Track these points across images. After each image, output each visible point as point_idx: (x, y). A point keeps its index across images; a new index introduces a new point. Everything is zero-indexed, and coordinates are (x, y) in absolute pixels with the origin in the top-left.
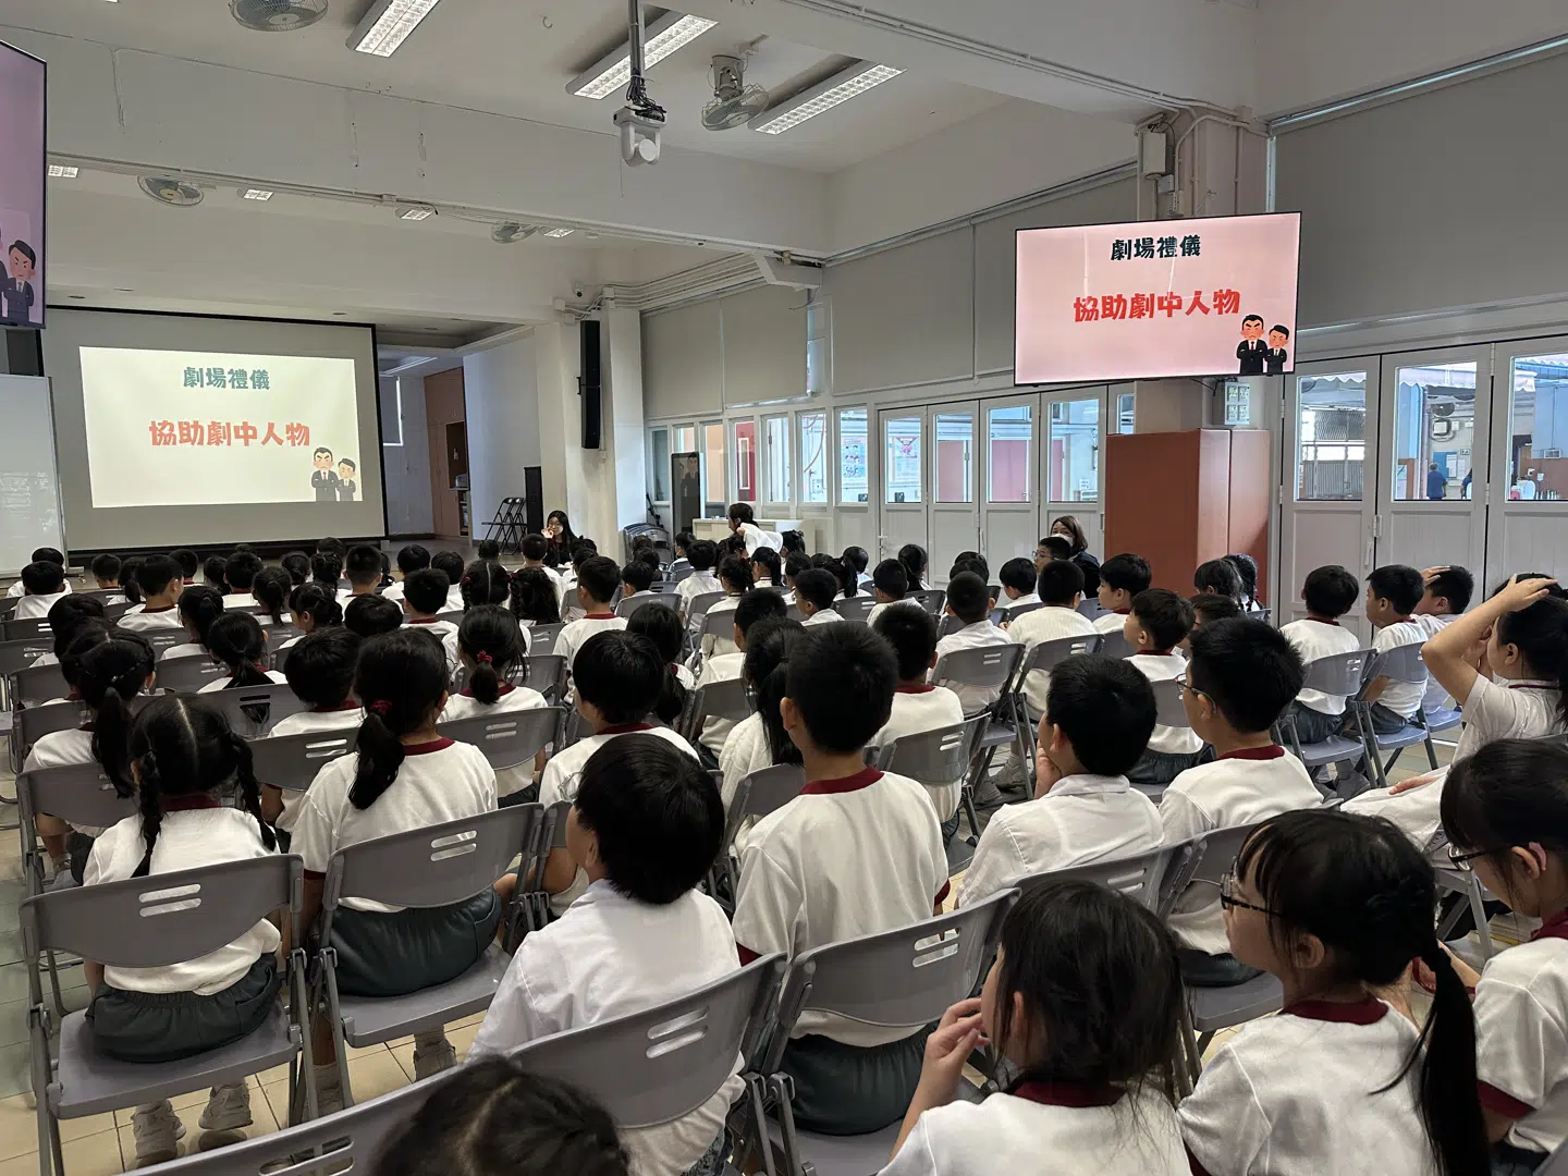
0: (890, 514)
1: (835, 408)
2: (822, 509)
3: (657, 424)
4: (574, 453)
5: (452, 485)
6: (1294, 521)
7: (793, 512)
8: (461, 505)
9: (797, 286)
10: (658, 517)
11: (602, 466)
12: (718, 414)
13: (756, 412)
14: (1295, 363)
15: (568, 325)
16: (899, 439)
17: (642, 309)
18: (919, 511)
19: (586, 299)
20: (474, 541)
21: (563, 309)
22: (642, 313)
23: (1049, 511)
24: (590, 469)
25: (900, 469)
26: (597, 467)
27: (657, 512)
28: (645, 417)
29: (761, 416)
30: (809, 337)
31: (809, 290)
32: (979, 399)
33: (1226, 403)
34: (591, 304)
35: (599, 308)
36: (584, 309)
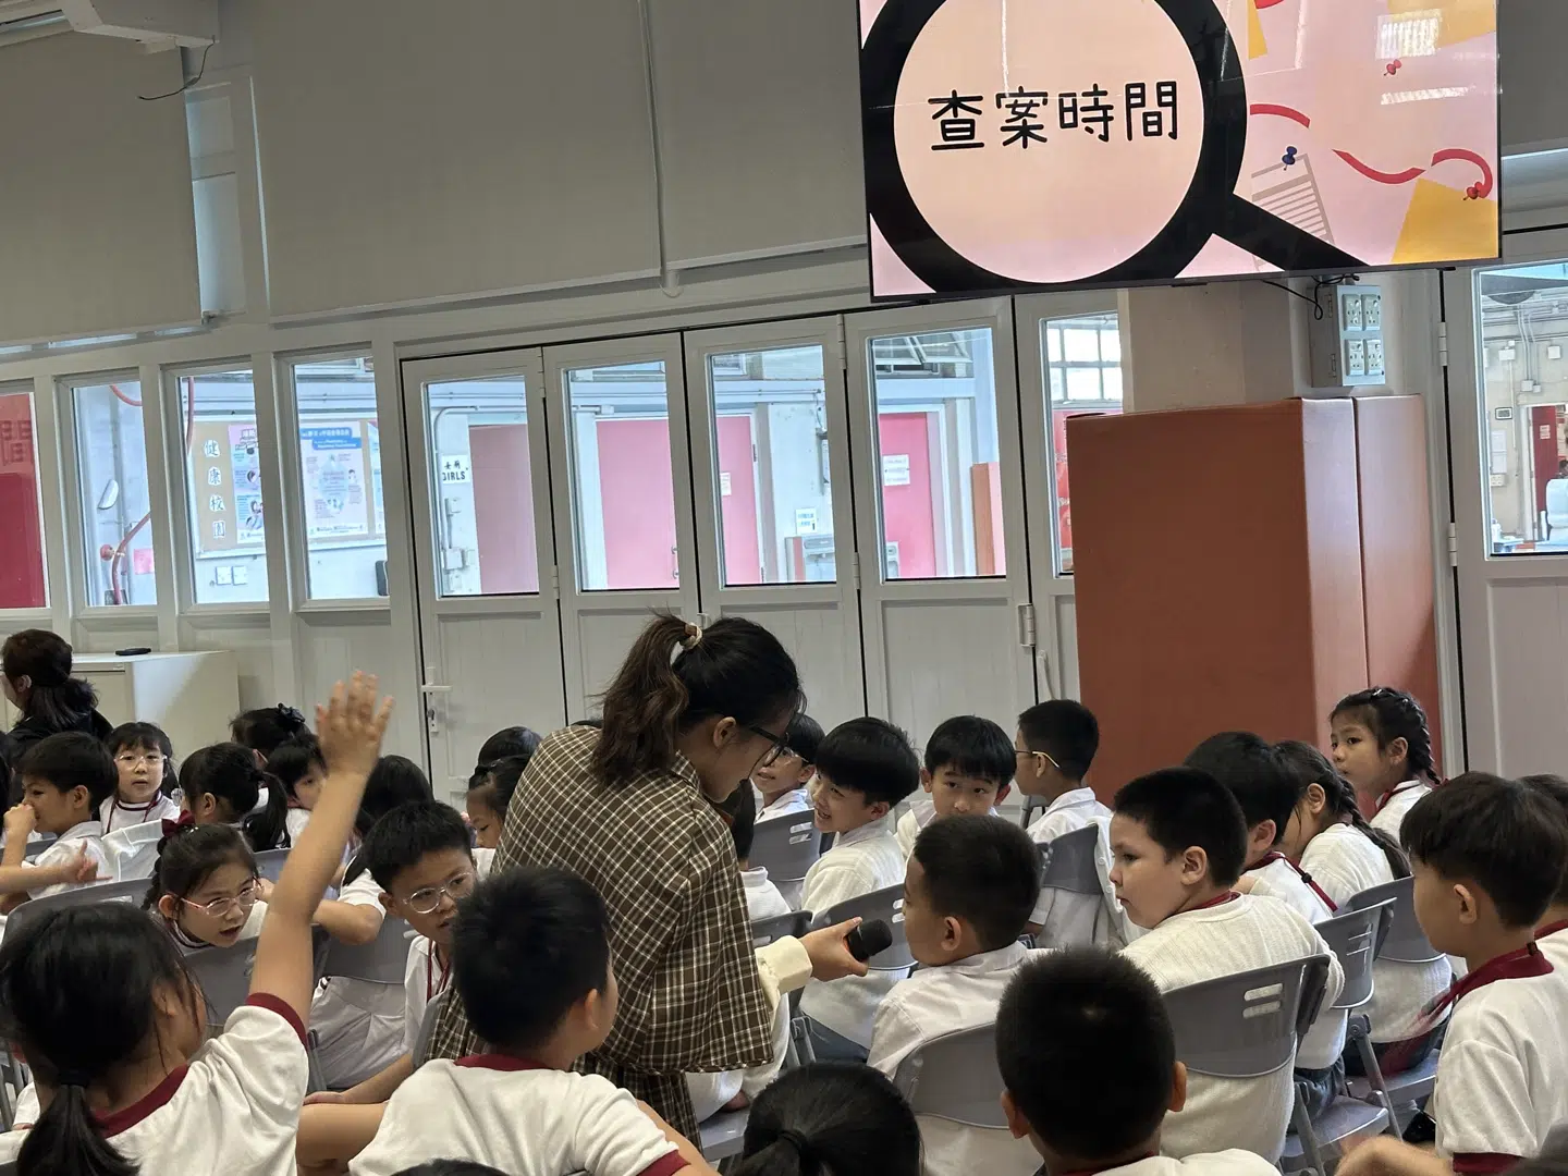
0: (451, 626)
1: (278, 355)
2: (255, 619)
6: (1490, 609)
7: (169, 630)
9: (156, 40)
13: (42, 370)
14: (1502, 233)
18: (537, 615)
23: (885, 604)
29: (58, 379)
30: (194, 173)
31: (184, 50)
32: (681, 331)
33: (1343, 335)
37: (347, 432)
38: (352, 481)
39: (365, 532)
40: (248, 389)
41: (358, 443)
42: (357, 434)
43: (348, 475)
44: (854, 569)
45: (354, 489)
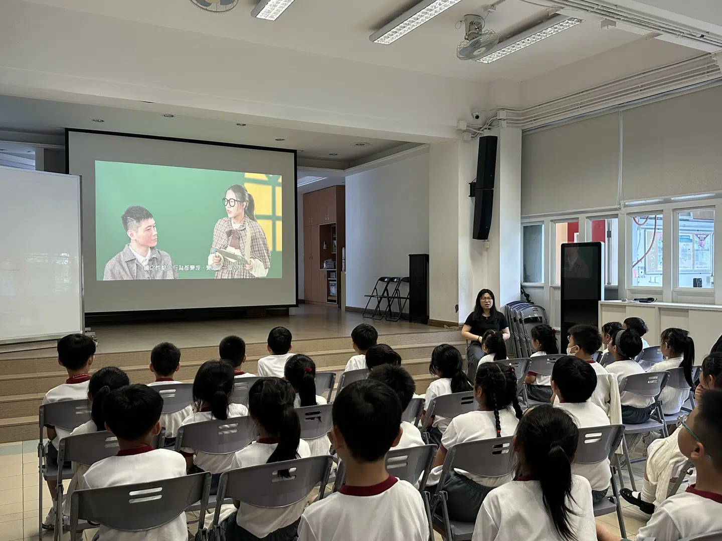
3: (533, 221)
4: (464, 242)
5: (322, 267)
8: (328, 281)
10: (527, 296)
11: (485, 253)
12: (616, 209)
15: (465, 141)
16: (697, 235)
17: (524, 128)
19: (480, 121)
20: (346, 307)
21: (465, 128)
22: (523, 132)
24: (476, 255)
25: (697, 260)
26: (481, 254)
27: (527, 291)
28: (521, 215)
34: (484, 125)
35: (489, 129)
36: (479, 129)
37: (688, 237)
38: (689, 253)
39: (692, 269)
41: (691, 241)
42: (691, 238)
43: (688, 250)
45: (690, 255)
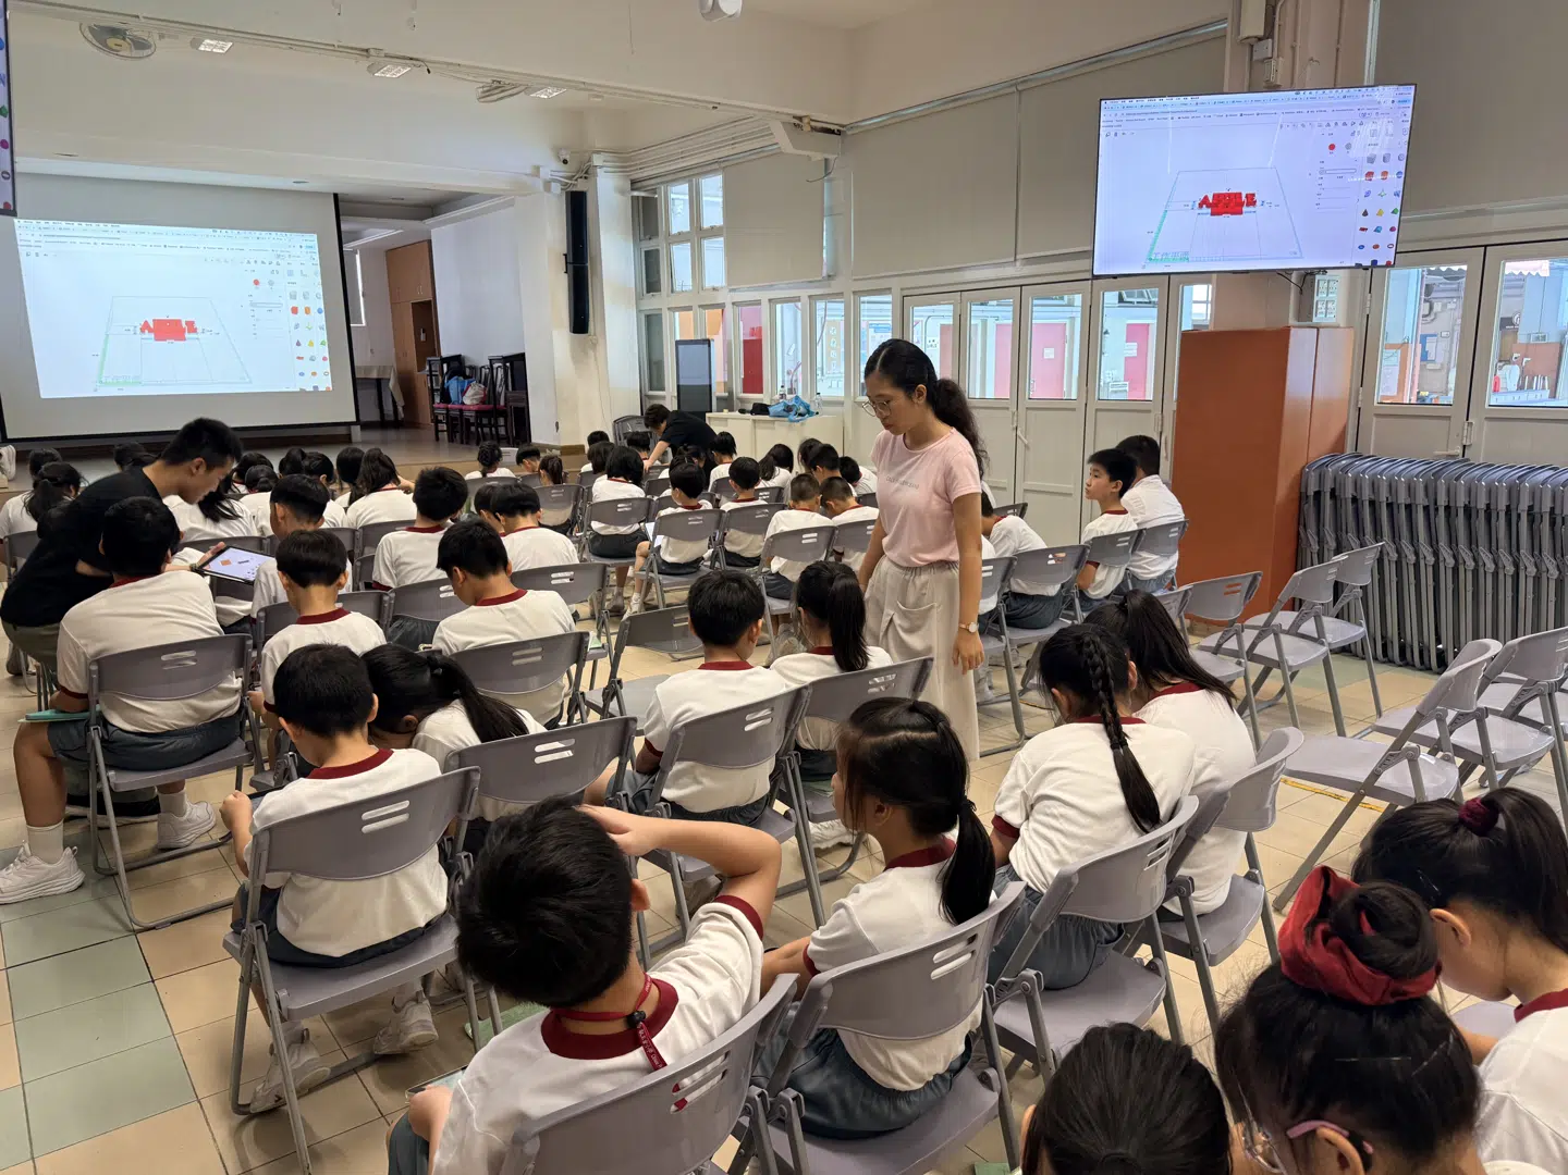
2: (839, 403)
3: (650, 308)
4: (562, 336)
5: (420, 369)
6: (1373, 426)
9: (818, 157)
11: (591, 353)
13: (764, 296)
15: (552, 195)
17: (632, 178)
19: (572, 166)
21: (547, 177)
22: (633, 183)
23: (1097, 410)
24: (579, 356)
26: (586, 353)
28: (637, 299)
29: (770, 300)
30: (825, 213)
31: (826, 160)
32: (1021, 286)
33: (1316, 299)
34: (578, 172)
35: (586, 178)
36: (571, 178)
40: (842, 306)
44: (1085, 395)
